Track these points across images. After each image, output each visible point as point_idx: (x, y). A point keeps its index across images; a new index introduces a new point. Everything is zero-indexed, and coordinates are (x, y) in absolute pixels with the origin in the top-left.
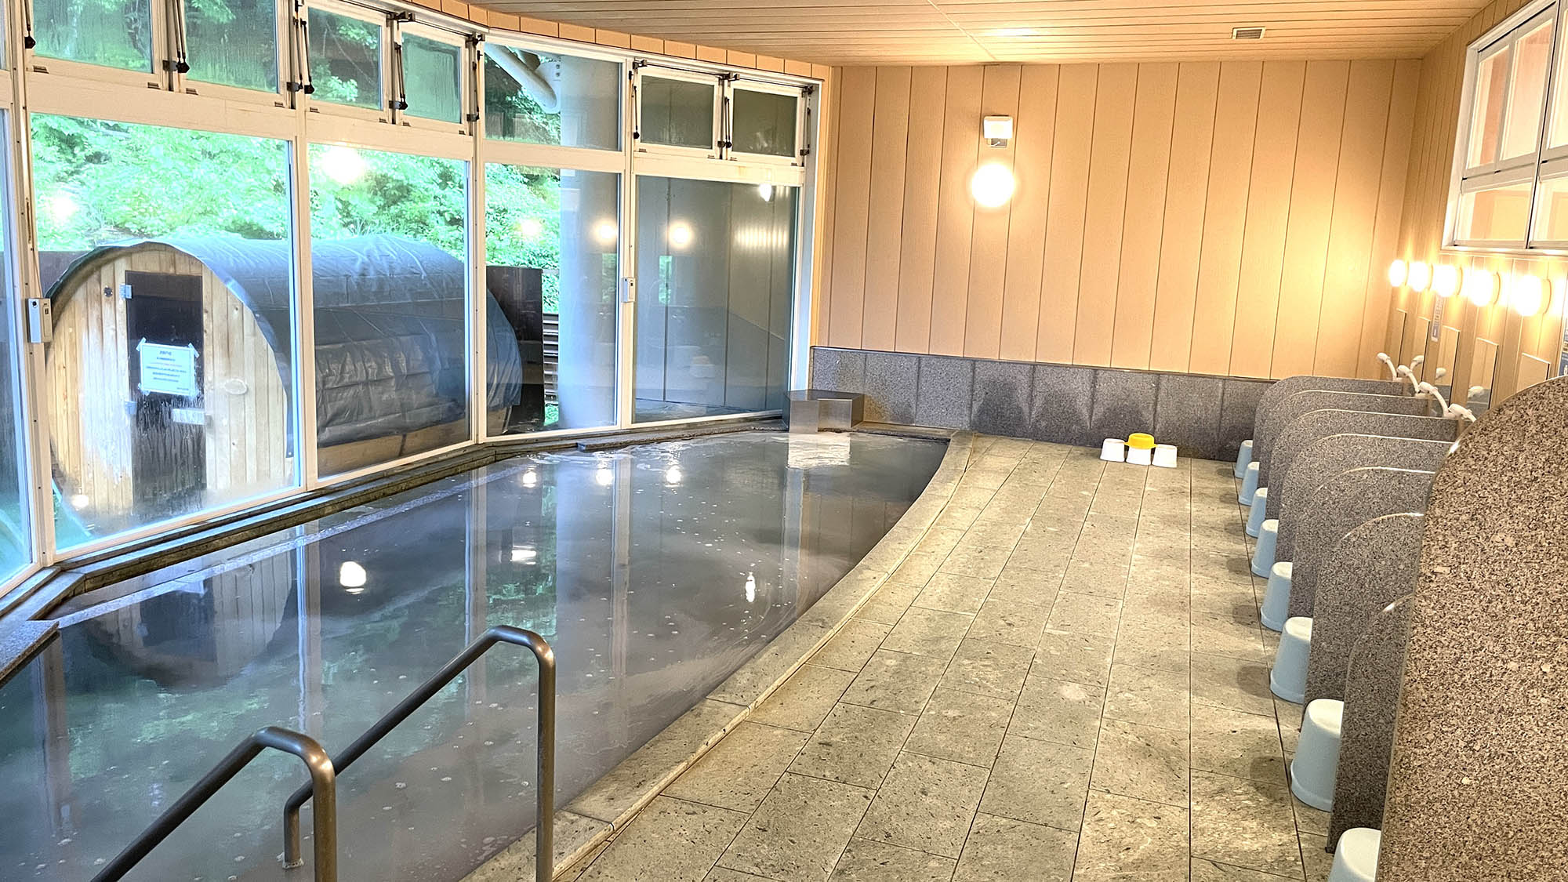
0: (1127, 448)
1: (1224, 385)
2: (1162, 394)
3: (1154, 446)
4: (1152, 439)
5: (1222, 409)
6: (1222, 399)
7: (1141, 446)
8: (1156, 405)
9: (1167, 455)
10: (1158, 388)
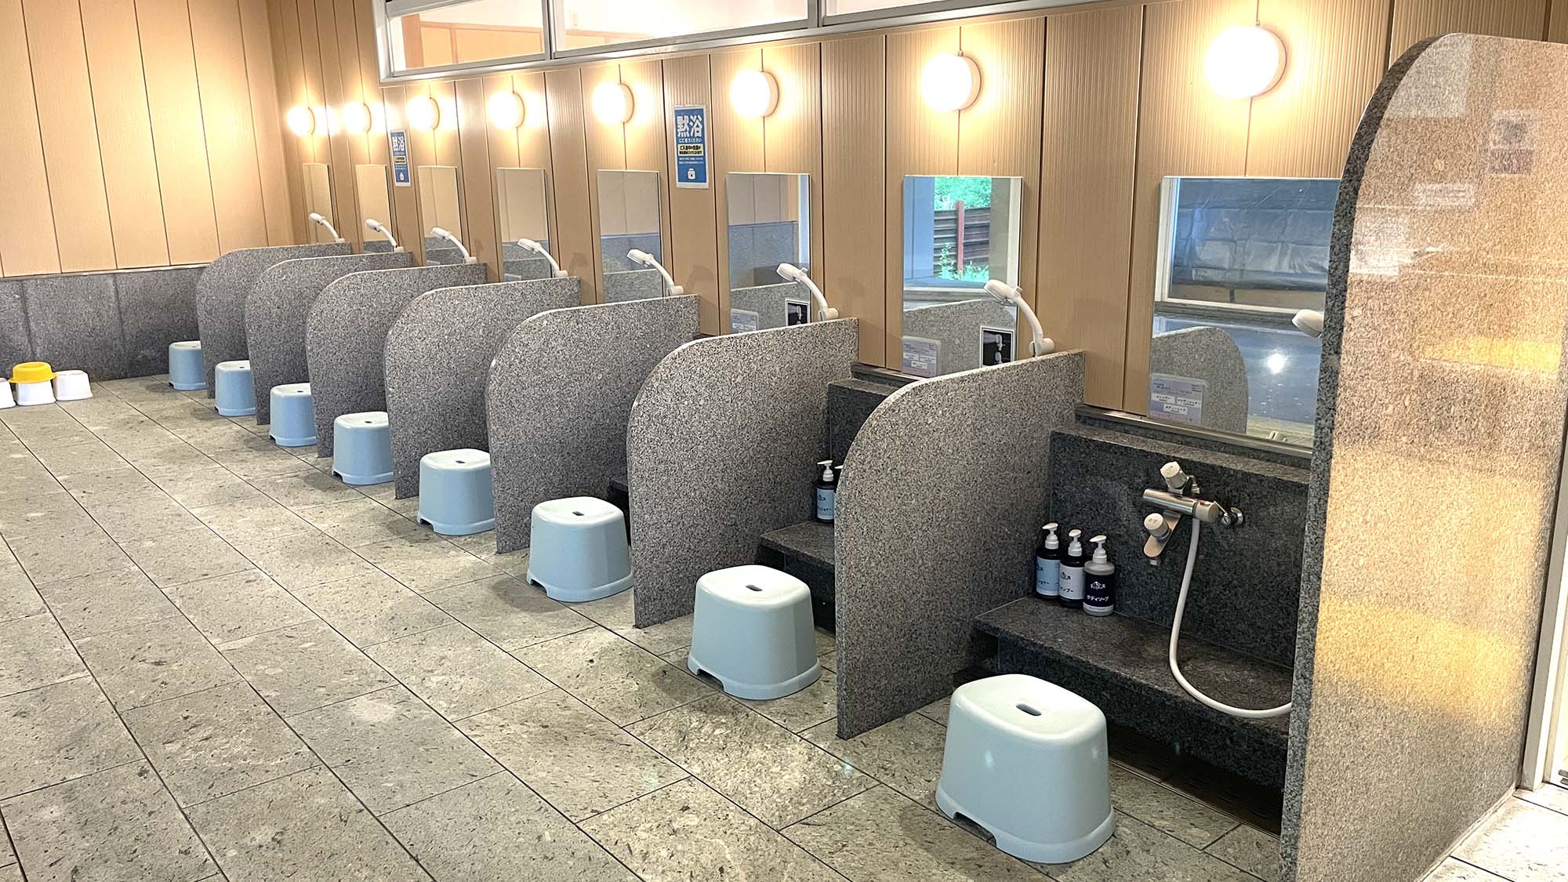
0: (13, 387)
1: (115, 281)
2: (33, 308)
3: (52, 376)
4: (47, 366)
5: (120, 313)
6: (117, 297)
7: (36, 379)
8: (28, 322)
9: (76, 384)
10: (24, 299)
